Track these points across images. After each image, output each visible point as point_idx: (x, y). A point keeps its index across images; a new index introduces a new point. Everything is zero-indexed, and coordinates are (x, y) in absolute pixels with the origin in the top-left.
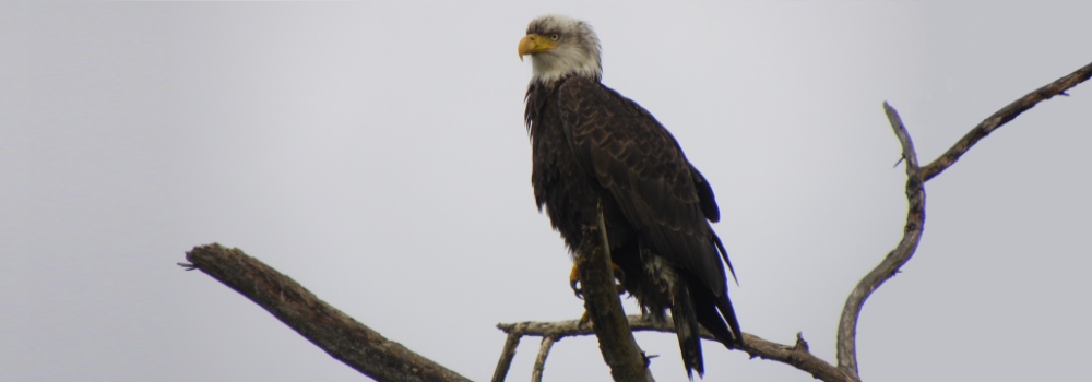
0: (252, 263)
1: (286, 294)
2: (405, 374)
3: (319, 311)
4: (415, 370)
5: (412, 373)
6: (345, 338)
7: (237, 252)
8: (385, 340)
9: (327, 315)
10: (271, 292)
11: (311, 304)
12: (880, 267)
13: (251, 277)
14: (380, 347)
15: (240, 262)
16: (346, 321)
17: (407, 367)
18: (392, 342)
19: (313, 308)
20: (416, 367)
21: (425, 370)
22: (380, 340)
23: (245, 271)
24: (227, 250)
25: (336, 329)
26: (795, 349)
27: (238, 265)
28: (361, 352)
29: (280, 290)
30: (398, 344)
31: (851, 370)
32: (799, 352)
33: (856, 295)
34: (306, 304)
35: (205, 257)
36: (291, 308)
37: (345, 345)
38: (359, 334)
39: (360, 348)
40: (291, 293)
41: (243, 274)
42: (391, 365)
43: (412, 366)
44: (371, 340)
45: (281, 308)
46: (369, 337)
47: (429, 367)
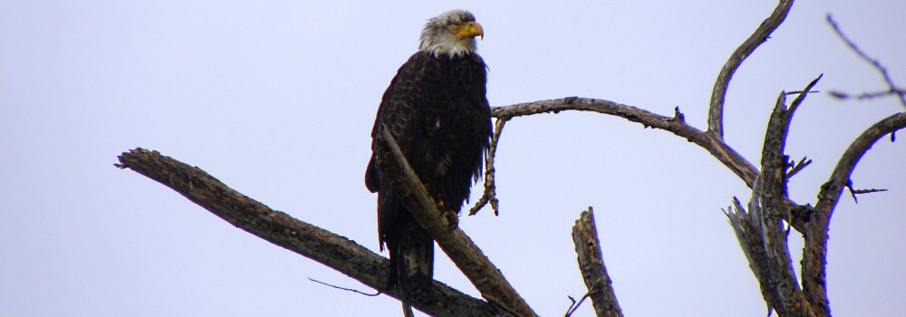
0: (166, 162)
1: (194, 183)
2: (287, 237)
3: (219, 194)
4: (294, 233)
5: (292, 236)
6: (240, 213)
7: (156, 153)
8: (271, 210)
9: (226, 196)
10: (182, 182)
11: (213, 189)
12: (752, 37)
13: (166, 172)
14: (266, 218)
15: (157, 162)
16: (240, 200)
17: (287, 231)
18: (277, 212)
19: (215, 192)
20: (295, 230)
21: (302, 232)
22: (268, 211)
23: (161, 168)
24: (148, 153)
25: (233, 206)
26: (674, 120)
27: (156, 164)
28: (253, 223)
29: (189, 180)
30: (282, 213)
31: (716, 133)
32: (677, 123)
33: (728, 66)
34: (210, 190)
35: (131, 160)
36: (199, 194)
37: (241, 218)
38: (251, 209)
39: (252, 220)
40: (197, 182)
41: (160, 171)
42: (275, 231)
43: (292, 230)
44: (260, 213)
45: (191, 193)
46: (259, 210)
47: (305, 229)
